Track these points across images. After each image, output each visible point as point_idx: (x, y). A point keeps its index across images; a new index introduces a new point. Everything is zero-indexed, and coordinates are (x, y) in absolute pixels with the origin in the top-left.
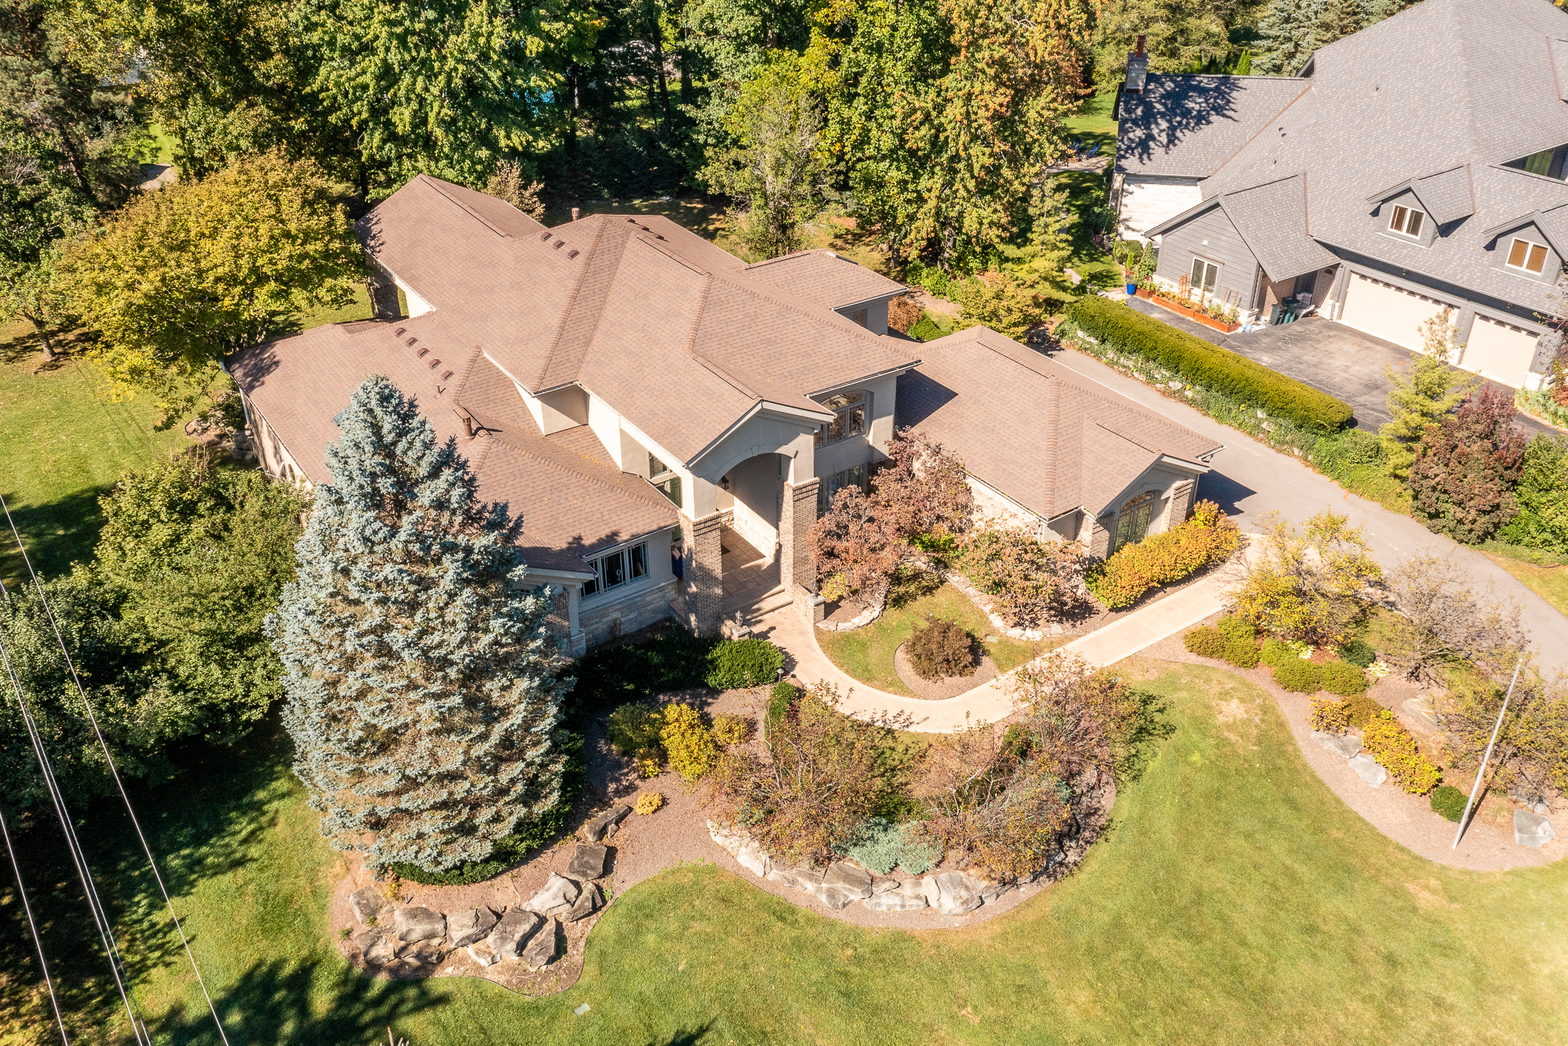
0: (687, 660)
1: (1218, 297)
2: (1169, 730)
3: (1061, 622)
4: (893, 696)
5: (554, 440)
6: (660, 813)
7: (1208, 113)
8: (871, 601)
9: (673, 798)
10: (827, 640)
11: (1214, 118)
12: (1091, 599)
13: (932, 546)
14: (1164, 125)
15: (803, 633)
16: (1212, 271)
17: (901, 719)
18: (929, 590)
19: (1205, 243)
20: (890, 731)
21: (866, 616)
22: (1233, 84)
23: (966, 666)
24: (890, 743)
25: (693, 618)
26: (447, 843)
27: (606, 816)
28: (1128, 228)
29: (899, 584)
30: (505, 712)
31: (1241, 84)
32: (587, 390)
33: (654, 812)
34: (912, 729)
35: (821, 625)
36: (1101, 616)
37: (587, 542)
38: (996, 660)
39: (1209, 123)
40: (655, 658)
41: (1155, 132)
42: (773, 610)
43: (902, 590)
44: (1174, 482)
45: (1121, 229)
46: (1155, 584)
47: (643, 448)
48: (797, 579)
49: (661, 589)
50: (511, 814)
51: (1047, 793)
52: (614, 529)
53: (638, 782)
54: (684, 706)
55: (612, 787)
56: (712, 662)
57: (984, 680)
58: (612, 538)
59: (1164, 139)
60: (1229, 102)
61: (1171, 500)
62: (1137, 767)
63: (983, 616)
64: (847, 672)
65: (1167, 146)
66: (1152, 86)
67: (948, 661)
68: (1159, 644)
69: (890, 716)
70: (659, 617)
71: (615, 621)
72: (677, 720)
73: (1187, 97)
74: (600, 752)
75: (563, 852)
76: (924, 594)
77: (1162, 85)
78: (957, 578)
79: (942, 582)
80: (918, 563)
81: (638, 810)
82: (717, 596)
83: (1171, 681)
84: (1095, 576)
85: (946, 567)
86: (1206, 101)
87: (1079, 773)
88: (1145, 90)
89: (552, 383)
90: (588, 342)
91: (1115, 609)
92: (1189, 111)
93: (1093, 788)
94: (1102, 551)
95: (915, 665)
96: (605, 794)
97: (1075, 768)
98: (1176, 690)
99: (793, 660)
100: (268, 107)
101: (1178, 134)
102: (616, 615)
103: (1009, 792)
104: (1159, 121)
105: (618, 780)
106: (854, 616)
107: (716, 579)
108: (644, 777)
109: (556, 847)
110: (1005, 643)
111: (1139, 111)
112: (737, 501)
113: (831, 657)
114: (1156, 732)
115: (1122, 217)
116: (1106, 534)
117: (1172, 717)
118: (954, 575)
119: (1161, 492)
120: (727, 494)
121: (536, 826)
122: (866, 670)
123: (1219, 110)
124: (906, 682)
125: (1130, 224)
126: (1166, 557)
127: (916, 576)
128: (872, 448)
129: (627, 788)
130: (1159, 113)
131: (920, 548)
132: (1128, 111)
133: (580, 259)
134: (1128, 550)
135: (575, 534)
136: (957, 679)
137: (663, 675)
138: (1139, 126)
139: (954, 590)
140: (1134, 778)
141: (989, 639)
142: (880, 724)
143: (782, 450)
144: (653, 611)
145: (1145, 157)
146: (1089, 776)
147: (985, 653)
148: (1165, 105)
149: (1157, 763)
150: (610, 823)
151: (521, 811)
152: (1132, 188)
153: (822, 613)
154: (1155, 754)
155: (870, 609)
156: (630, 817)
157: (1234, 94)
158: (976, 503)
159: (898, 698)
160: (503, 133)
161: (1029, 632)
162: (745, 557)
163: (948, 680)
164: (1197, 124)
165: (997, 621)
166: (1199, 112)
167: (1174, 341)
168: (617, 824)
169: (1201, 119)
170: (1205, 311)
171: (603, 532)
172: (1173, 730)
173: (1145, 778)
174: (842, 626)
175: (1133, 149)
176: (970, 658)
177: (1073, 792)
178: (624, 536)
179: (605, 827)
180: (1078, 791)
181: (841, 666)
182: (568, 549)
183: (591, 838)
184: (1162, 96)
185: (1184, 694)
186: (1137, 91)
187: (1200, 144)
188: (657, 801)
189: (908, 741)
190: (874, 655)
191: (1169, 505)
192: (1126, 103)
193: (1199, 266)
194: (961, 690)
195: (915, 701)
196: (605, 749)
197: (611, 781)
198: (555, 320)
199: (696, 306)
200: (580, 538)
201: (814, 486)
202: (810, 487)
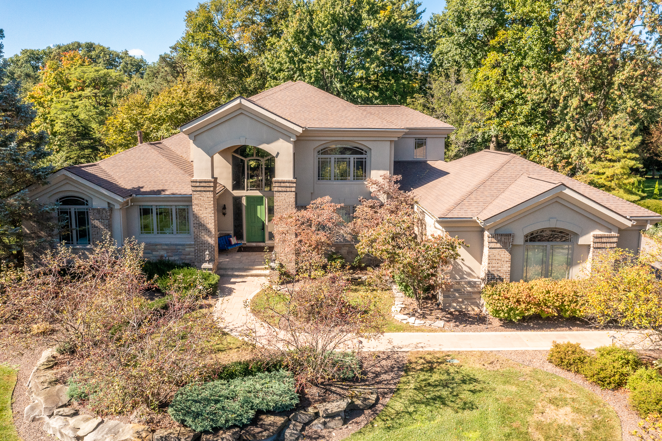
2: (469, 407)
42: (257, 276)
52: (165, 189)
58: (159, 193)
61: (591, 249)
71: (162, 257)
78: (396, 287)
82: (210, 246)
94: (503, 271)
102: (163, 253)
107: (210, 231)
114: (451, 404)
116: (506, 255)
119: (577, 236)
135: (141, 185)
143: (264, 147)
165: (396, 308)
171: (157, 189)
172: (473, 408)
178: (167, 193)
201: (292, 185)
202: (288, 185)
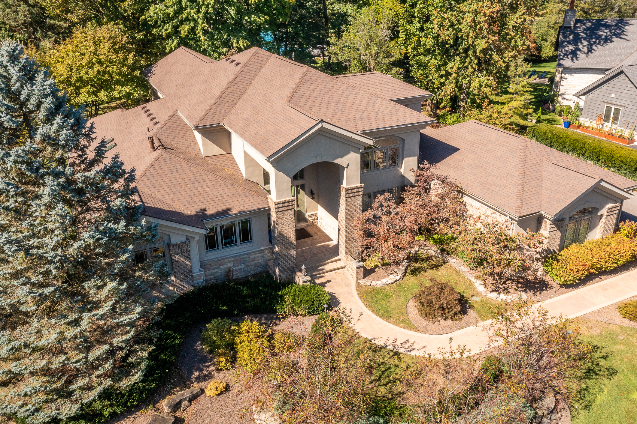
0: (265, 294)
1: (620, 126)
2: (612, 373)
3: (525, 291)
4: (402, 330)
5: (209, 160)
6: (223, 397)
7: (611, 37)
8: (396, 270)
9: (236, 386)
10: (363, 290)
11: (615, 39)
12: (547, 278)
13: (440, 242)
14: (585, 43)
15: (348, 285)
16: (617, 111)
17: (406, 346)
18: (436, 267)
19: (613, 96)
20: (397, 353)
21: (392, 278)
22: (626, 23)
23: (456, 314)
24: (396, 361)
25: (277, 270)
26: (46, 402)
27: (182, 395)
28: (564, 99)
29: (417, 262)
30: (97, 305)
31: (630, 22)
32: (230, 130)
33: (219, 395)
34: (413, 353)
35: (361, 282)
36: (554, 290)
37: (208, 212)
38: (478, 312)
39: (612, 41)
40: (245, 291)
41: (581, 46)
42: (332, 271)
43: (418, 265)
44: (607, 204)
45: (560, 99)
46: (594, 271)
47: (260, 165)
48: (348, 252)
49: (261, 251)
50: (99, 385)
51: (515, 412)
52: (228, 206)
53: (214, 373)
54: (255, 323)
55: (196, 374)
56: (281, 297)
57: (468, 324)
58: (225, 212)
59: (585, 50)
60: (623, 31)
61: (604, 217)
62: (587, 398)
63: (471, 284)
64: (373, 311)
65: (588, 53)
66: (578, 25)
67: (443, 309)
68: (599, 311)
69: (398, 343)
70: (260, 270)
71: (229, 269)
72: (248, 332)
73: (598, 29)
74: (195, 349)
75: (142, 418)
76: (432, 269)
77: (584, 24)
78: (454, 260)
79: (445, 263)
80: (430, 251)
81: (208, 393)
82: (292, 256)
83: (612, 337)
84: (551, 261)
85: (448, 254)
86: (610, 31)
87: (540, 399)
88: (574, 26)
89: (207, 122)
90: (234, 104)
91: (566, 286)
92: (600, 36)
93: (552, 412)
94: (555, 245)
95: (420, 310)
96: (189, 378)
97: (537, 394)
98: (616, 343)
99: (338, 301)
100: (124, 25)
101: (594, 47)
102: (230, 265)
103: (482, 407)
104: (583, 41)
105: (201, 370)
106: (384, 278)
107: (292, 244)
108: (219, 370)
109: (138, 414)
110: (485, 302)
111: (571, 37)
112: (320, 207)
113: (364, 301)
114: (601, 373)
115: (560, 93)
116: (558, 234)
117: (613, 363)
118: (453, 258)
119: (597, 210)
120: (314, 203)
121: (123, 396)
122: (386, 311)
123: (618, 36)
124: (413, 321)
125: (565, 96)
126: (602, 253)
127: (428, 258)
128: (403, 177)
129: (206, 376)
130: (582, 37)
131: (432, 242)
132: (565, 37)
133: (240, 66)
134: (574, 247)
135: (202, 207)
136: (449, 322)
137: (248, 302)
138: (571, 44)
139: (452, 267)
140: (586, 407)
141: (474, 298)
142: (390, 348)
143: (338, 161)
144: (256, 265)
145: (574, 59)
146: (549, 401)
147: (471, 307)
148: (586, 34)
149: (603, 397)
150: (185, 400)
151: (108, 382)
152: (567, 76)
153: (362, 274)
154: (602, 390)
155: (395, 275)
156: (201, 397)
157: (626, 27)
158: (468, 213)
159: (406, 331)
160: (235, 41)
161: (503, 296)
162: (321, 240)
163: (443, 322)
164: (605, 42)
165: (479, 286)
166: (606, 36)
167: (595, 143)
168: (190, 401)
169: (607, 40)
170: (613, 134)
171: (221, 208)
172: (615, 373)
173: (595, 407)
174: (374, 283)
175: (567, 55)
176: (459, 308)
177: (536, 413)
178: (234, 211)
179: (180, 402)
180: (540, 413)
181: (369, 307)
182: (195, 215)
183: (166, 410)
184: (584, 30)
185: (622, 347)
186: (570, 27)
187: (607, 52)
188: (221, 387)
189: (409, 362)
190: (393, 303)
191: (603, 220)
192: (563, 33)
193: (609, 109)
194: (452, 330)
195: (418, 334)
196: (199, 347)
197: (196, 370)
198: (217, 92)
199: (296, 81)
200: (205, 210)
201: (360, 190)
202: (357, 190)
